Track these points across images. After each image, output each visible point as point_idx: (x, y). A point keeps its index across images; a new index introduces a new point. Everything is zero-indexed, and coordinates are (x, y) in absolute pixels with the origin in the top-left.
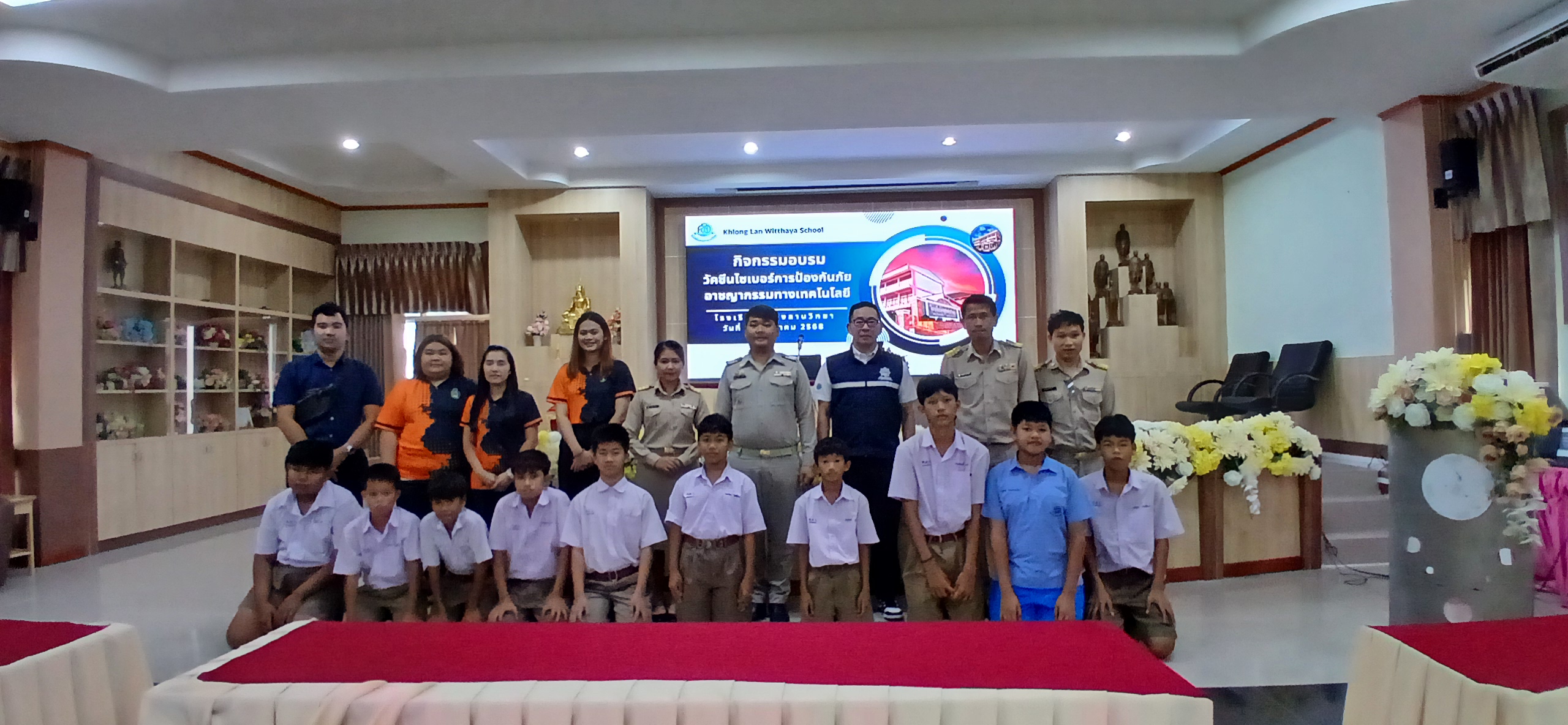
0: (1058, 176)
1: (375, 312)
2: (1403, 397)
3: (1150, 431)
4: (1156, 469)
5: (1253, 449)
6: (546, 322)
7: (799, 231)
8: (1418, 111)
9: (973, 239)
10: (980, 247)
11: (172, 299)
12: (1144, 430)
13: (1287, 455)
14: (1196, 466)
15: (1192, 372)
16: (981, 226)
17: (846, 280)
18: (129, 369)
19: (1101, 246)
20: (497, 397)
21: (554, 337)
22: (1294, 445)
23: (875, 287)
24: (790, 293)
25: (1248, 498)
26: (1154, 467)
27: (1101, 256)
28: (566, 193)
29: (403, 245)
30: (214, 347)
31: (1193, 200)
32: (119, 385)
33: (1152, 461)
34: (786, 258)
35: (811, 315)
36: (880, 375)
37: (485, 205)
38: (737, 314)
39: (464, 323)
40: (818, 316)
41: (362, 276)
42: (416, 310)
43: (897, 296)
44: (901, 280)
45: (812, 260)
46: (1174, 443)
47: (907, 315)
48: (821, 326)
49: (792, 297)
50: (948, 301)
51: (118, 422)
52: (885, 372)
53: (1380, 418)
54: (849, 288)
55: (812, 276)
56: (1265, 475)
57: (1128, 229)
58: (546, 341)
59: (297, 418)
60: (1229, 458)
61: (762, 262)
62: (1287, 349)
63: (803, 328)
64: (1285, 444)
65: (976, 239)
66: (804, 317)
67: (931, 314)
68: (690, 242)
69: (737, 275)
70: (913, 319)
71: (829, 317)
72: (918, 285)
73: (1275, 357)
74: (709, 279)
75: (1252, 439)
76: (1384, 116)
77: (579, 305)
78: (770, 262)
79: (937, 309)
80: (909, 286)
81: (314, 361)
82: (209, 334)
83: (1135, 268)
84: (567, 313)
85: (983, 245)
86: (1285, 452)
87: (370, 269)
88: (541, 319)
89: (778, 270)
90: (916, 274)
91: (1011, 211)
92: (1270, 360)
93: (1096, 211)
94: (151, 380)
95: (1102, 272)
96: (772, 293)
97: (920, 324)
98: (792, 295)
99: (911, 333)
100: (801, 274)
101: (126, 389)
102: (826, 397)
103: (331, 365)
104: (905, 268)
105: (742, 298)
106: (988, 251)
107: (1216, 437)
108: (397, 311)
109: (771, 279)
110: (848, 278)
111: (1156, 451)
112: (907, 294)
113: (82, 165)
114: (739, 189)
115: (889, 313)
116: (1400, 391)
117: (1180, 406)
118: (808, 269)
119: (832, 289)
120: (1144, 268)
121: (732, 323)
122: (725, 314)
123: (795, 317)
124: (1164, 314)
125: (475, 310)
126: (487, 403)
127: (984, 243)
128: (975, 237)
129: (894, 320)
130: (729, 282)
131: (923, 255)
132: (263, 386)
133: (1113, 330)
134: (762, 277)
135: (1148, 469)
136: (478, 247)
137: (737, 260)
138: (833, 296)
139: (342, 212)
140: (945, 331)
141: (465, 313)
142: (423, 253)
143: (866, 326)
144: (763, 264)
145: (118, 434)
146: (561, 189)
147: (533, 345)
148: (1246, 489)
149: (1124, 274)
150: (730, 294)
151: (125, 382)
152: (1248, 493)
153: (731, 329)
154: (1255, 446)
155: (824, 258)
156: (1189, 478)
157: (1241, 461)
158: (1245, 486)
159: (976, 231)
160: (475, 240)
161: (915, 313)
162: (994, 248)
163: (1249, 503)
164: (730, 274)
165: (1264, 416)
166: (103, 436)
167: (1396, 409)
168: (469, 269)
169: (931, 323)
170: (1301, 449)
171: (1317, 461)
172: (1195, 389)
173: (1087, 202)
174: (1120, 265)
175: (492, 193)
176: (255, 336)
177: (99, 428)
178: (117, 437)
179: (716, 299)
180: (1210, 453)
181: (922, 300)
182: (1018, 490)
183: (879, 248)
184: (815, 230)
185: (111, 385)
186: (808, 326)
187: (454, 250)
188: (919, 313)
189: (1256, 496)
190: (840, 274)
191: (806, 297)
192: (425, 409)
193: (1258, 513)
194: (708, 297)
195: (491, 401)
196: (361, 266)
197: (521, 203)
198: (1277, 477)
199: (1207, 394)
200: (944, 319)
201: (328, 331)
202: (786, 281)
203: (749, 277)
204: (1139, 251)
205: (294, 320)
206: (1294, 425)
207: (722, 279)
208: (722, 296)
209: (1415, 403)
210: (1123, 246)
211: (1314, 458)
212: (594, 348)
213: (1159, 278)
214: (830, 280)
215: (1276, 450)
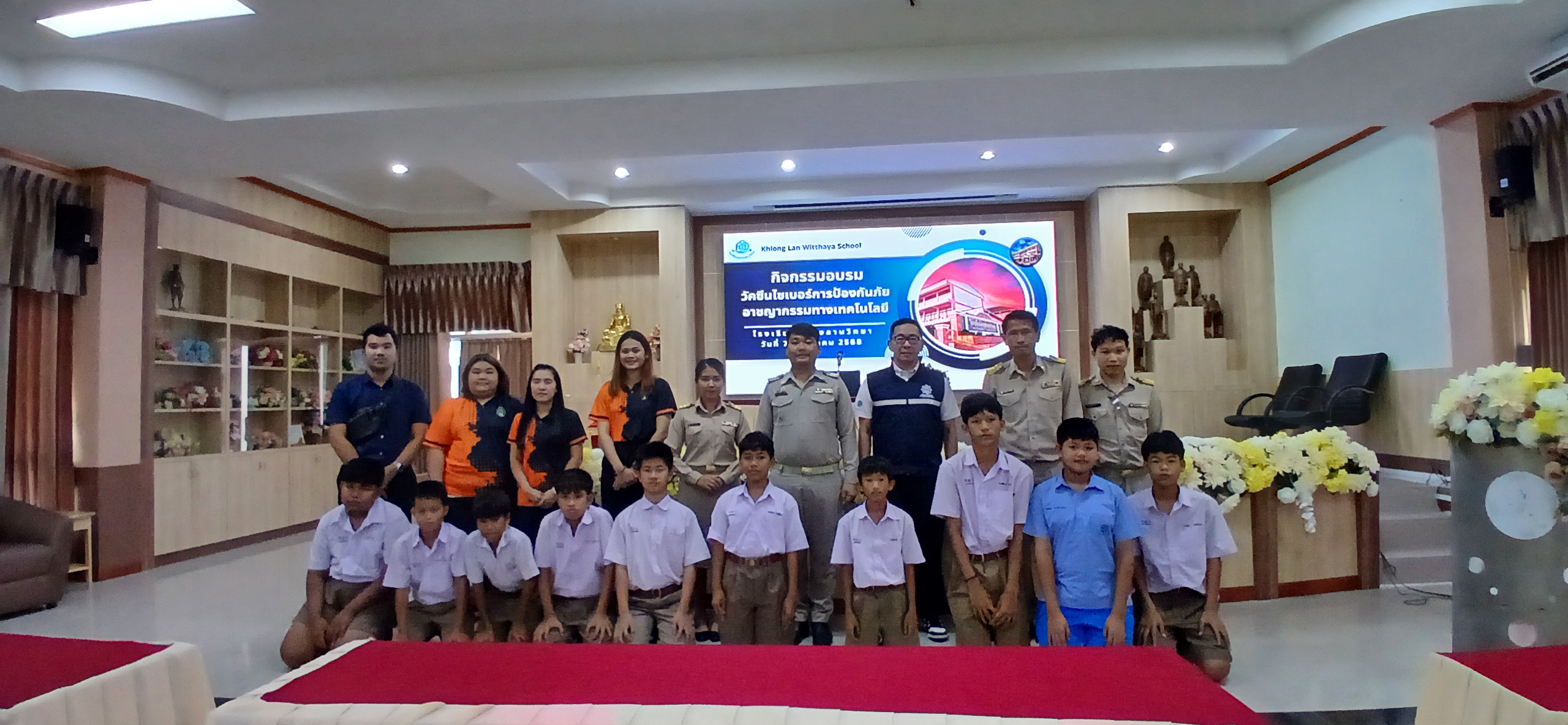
0: (1099, 188)
1: (421, 331)
2: (1464, 412)
3: (1201, 448)
4: (1207, 486)
5: (1308, 466)
6: (587, 339)
7: (837, 247)
8: (1471, 118)
9: (1013, 253)
10: (1020, 260)
11: (228, 321)
12: (1194, 447)
13: (1343, 472)
14: (1249, 484)
15: (1239, 385)
16: (1021, 239)
17: (884, 295)
18: (188, 388)
19: (1144, 257)
20: (543, 414)
21: (593, 353)
22: (1350, 460)
23: (913, 302)
24: (827, 309)
25: (1304, 516)
26: (1204, 484)
27: (1145, 268)
28: (606, 213)
29: (449, 265)
30: (268, 366)
31: (1239, 211)
32: (176, 403)
33: (1203, 478)
34: (823, 274)
35: (849, 330)
36: (921, 393)
37: (528, 226)
38: (774, 330)
39: (507, 341)
40: (856, 332)
41: (409, 296)
42: (461, 328)
43: (936, 311)
44: (940, 295)
45: (849, 276)
46: (1226, 459)
47: (946, 330)
48: (859, 342)
49: (829, 313)
50: (988, 315)
51: (174, 440)
52: (926, 389)
53: (1441, 435)
54: (887, 303)
55: (850, 291)
56: (1321, 492)
57: (1173, 240)
58: (586, 358)
59: (348, 437)
60: (1283, 475)
61: (799, 278)
62: (1341, 362)
63: (841, 344)
64: (1342, 460)
65: (1016, 252)
66: (842, 333)
67: (970, 329)
68: (728, 259)
69: (775, 291)
70: (953, 333)
71: (867, 332)
72: (957, 300)
73: (1328, 370)
74: (747, 296)
75: (1307, 455)
76: (1438, 123)
77: (620, 323)
78: (808, 278)
79: (976, 324)
80: (948, 301)
81: (366, 382)
82: (263, 354)
83: (1180, 280)
84: (607, 330)
85: (1022, 258)
86: (1341, 468)
87: (416, 289)
88: (582, 337)
89: (816, 286)
90: (955, 288)
91: (1052, 223)
92: (1323, 373)
93: (1138, 222)
94: (207, 398)
95: (1146, 284)
96: (809, 309)
97: (959, 338)
98: (830, 310)
99: (951, 347)
100: (839, 290)
101: (184, 408)
102: (868, 415)
103: (381, 385)
104: (944, 283)
105: (779, 314)
106: (1028, 264)
107: (1268, 454)
108: (443, 329)
109: (809, 294)
110: (886, 293)
111: (1207, 468)
112: (946, 308)
113: (141, 191)
114: (776, 207)
115: (928, 328)
116: (1461, 407)
117: (1230, 421)
118: (845, 285)
119: (870, 304)
120: (1189, 280)
121: (770, 339)
122: (763, 330)
123: (833, 333)
124: (1210, 326)
125: (518, 329)
126: (534, 421)
127: (1024, 256)
128: (1014, 251)
129: (933, 335)
130: (767, 299)
131: (962, 269)
132: (314, 405)
133: (1158, 344)
134: (799, 293)
135: (1199, 486)
136: (520, 266)
137: (775, 276)
138: (871, 311)
139: (391, 234)
140: (985, 346)
141: (508, 331)
142: (468, 274)
143: (907, 343)
144: (801, 281)
145: (175, 451)
146: (601, 209)
147: (574, 362)
148: (1301, 507)
149: (1168, 286)
150: (767, 310)
151: (183, 401)
152: (1303, 511)
153: (769, 345)
154: (1309, 463)
155: (861, 273)
156: (1241, 495)
157: (1295, 477)
158: (1300, 504)
159: (1016, 245)
160: (518, 260)
161: (955, 327)
162: (1035, 261)
163: (1304, 521)
164: (768, 290)
165: (1319, 431)
166: (162, 453)
167: (1458, 425)
168: (513, 290)
169: (971, 337)
170: (1358, 464)
171: (1375, 477)
172: (1244, 403)
173: (1129, 214)
174: (1164, 277)
175: (535, 214)
176: (307, 355)
177: (157, 447)
178: (174, 455)
179: (754, 315)
180: (1263, 470)
181: (962, 314)
182: (1063, 508)
183: (918, 262)
184: (852, 246)
185: (169, 404)
186: (847, 342)
187: (498, 270)
188: (958, 328)
189: (1312, 514)
190: (879, 289)
191: (844, 312)
192: (471, 427)
193: (1314, 531)
194: (746, 313)
195: (538, 418)
196: (409, 286)
197: (562, 224)
198: (1333, 494)
199: (1256, 409)
200: (984, 334)
201: (379, 351)
202: (824, 297)
203: (787, 293)
204: (1184, 262)
205: (344, 339)
206: (1351, 441)
207: (760, 295)
208: (760, 313)
209: (1477, 419)
210: (1167, 258)
211: (1371, 474)
212: (634, 366)
213: (1206, 290)
214: (867, 295)
215: (1332, 466)
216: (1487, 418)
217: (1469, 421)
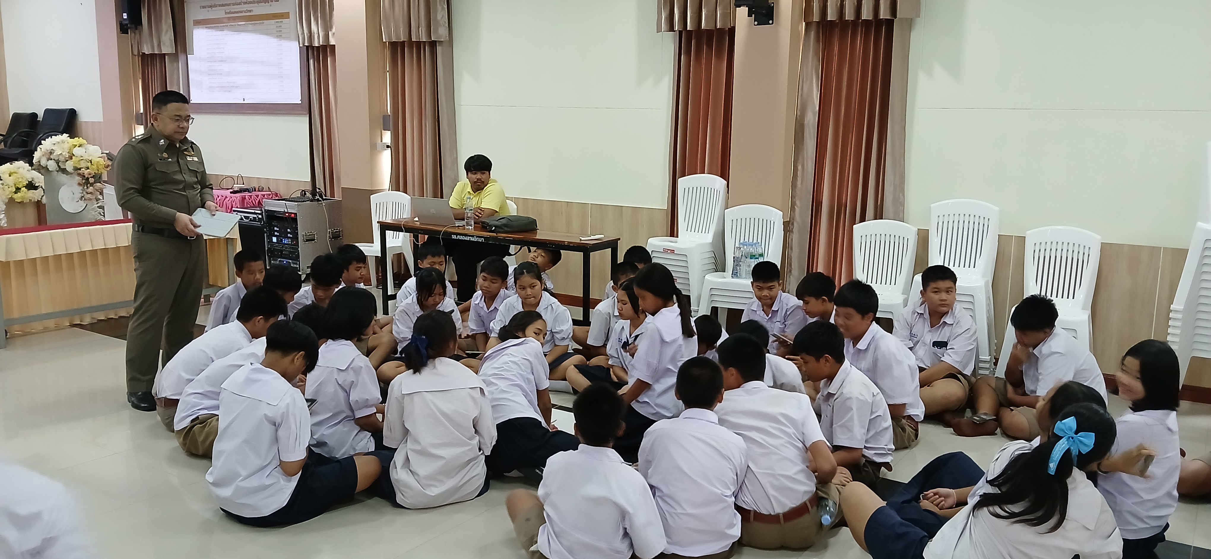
2: (46, 157)
22: (29, 182)
56: (10, 202)
62: (48, 112)
64: (24, 182)
73: (41, 117)
86: (24, 187)
92: (38, 120)
116: (45, 154)
154: (3, 184)
165: (11, 163)
167: (44, 163)
170: (35, 184)
189: (4, 215)
198: (19, 203)
209: (51, 159)
211: (42, 190)
215: (18, 186)
216: (54, 159)
217: (48, 160)
